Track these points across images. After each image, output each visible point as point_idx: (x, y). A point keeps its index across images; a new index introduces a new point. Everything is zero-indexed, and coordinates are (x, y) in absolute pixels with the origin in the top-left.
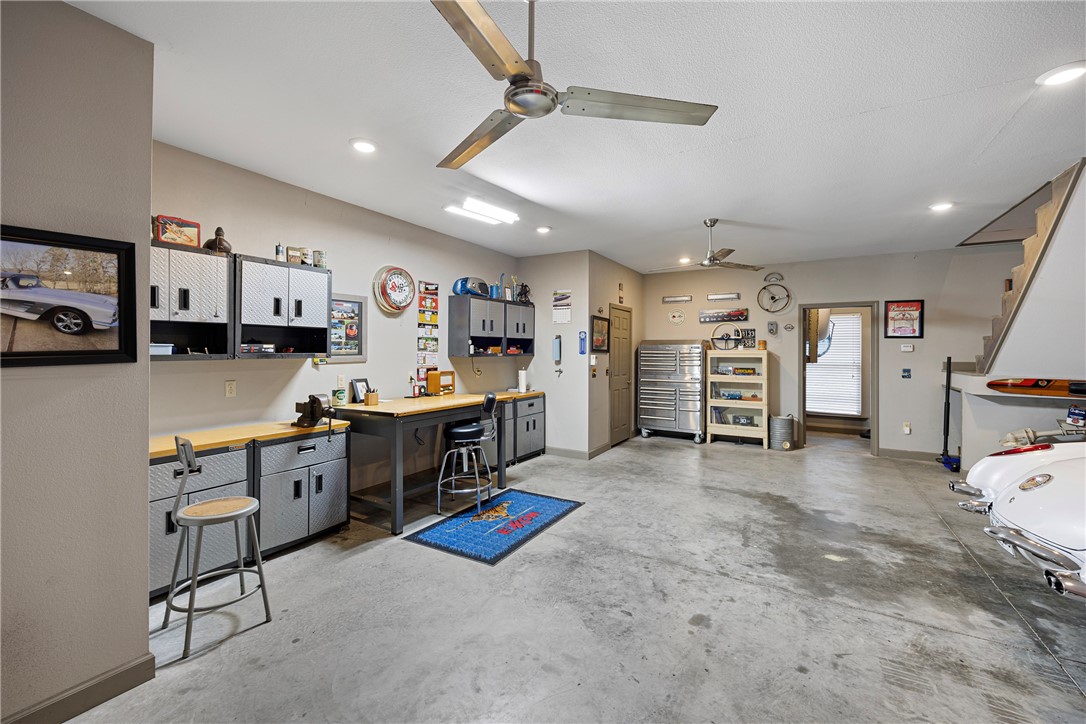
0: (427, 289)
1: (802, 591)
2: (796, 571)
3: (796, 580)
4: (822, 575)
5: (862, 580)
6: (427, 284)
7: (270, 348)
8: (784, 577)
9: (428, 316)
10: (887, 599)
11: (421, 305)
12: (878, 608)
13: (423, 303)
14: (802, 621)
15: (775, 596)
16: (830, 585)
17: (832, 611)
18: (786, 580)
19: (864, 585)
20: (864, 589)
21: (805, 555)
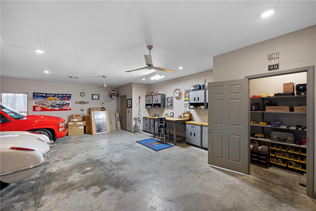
0: (187, 91)
1: (92, 158)
2: (95, 161)
3: (94, 159)
4: (90, 163)
5: (81, 166)
6: (187, 90)
7: (157, 106)
8: (97, 159)
9: (187, 98)
10: (75, 164)
11: (185, 96)
12: (77, 162)
13: (186, 95)
14: (90, 154)
15: (96, 155)
16: (87, 161)
17: (85, 157)
18: (96, 158)
19: (80, 165)
20: (80, 164)
21: (96, 166)
